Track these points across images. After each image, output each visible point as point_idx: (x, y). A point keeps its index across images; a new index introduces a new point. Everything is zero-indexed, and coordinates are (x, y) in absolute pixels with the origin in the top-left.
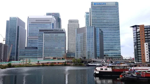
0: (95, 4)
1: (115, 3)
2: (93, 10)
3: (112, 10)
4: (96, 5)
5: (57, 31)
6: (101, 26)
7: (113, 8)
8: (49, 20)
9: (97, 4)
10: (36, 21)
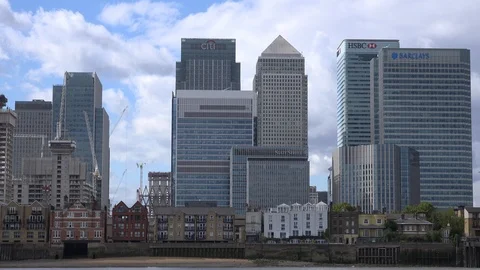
0: (395, 56)
1: (458, 54)
2: (390, 76)
3: (450, 76)
4: (398, 60)
5: (288, 154)
6: (413, 131)
7: (450, 71)
8: (243, 108)
9: (401, 55)
10: (202, 107)
